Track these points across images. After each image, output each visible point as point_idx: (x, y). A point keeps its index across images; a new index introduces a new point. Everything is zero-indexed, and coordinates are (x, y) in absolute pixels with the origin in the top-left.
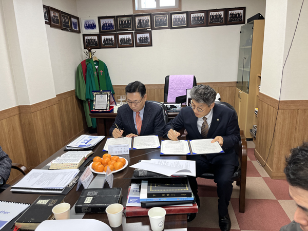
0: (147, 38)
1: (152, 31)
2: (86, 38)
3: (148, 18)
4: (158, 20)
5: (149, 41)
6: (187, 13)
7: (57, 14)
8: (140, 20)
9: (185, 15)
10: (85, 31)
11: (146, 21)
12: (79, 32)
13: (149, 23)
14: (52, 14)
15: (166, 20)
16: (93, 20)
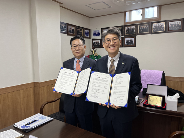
0: (132, 41)
1: (136, 36)
2: (93, 41)
3: (134, 27)
4: (141, 28)
5: (134, 43)
6: (165, 21)
7: (73, 28)
8: (128, 29)
9: (164, 23)
10: (93, 37)
11: (132, 29)
12: (90, 38)
13: (135, 31)
14: (70, 28)
15: (148, 28)
16: (99, 31)
